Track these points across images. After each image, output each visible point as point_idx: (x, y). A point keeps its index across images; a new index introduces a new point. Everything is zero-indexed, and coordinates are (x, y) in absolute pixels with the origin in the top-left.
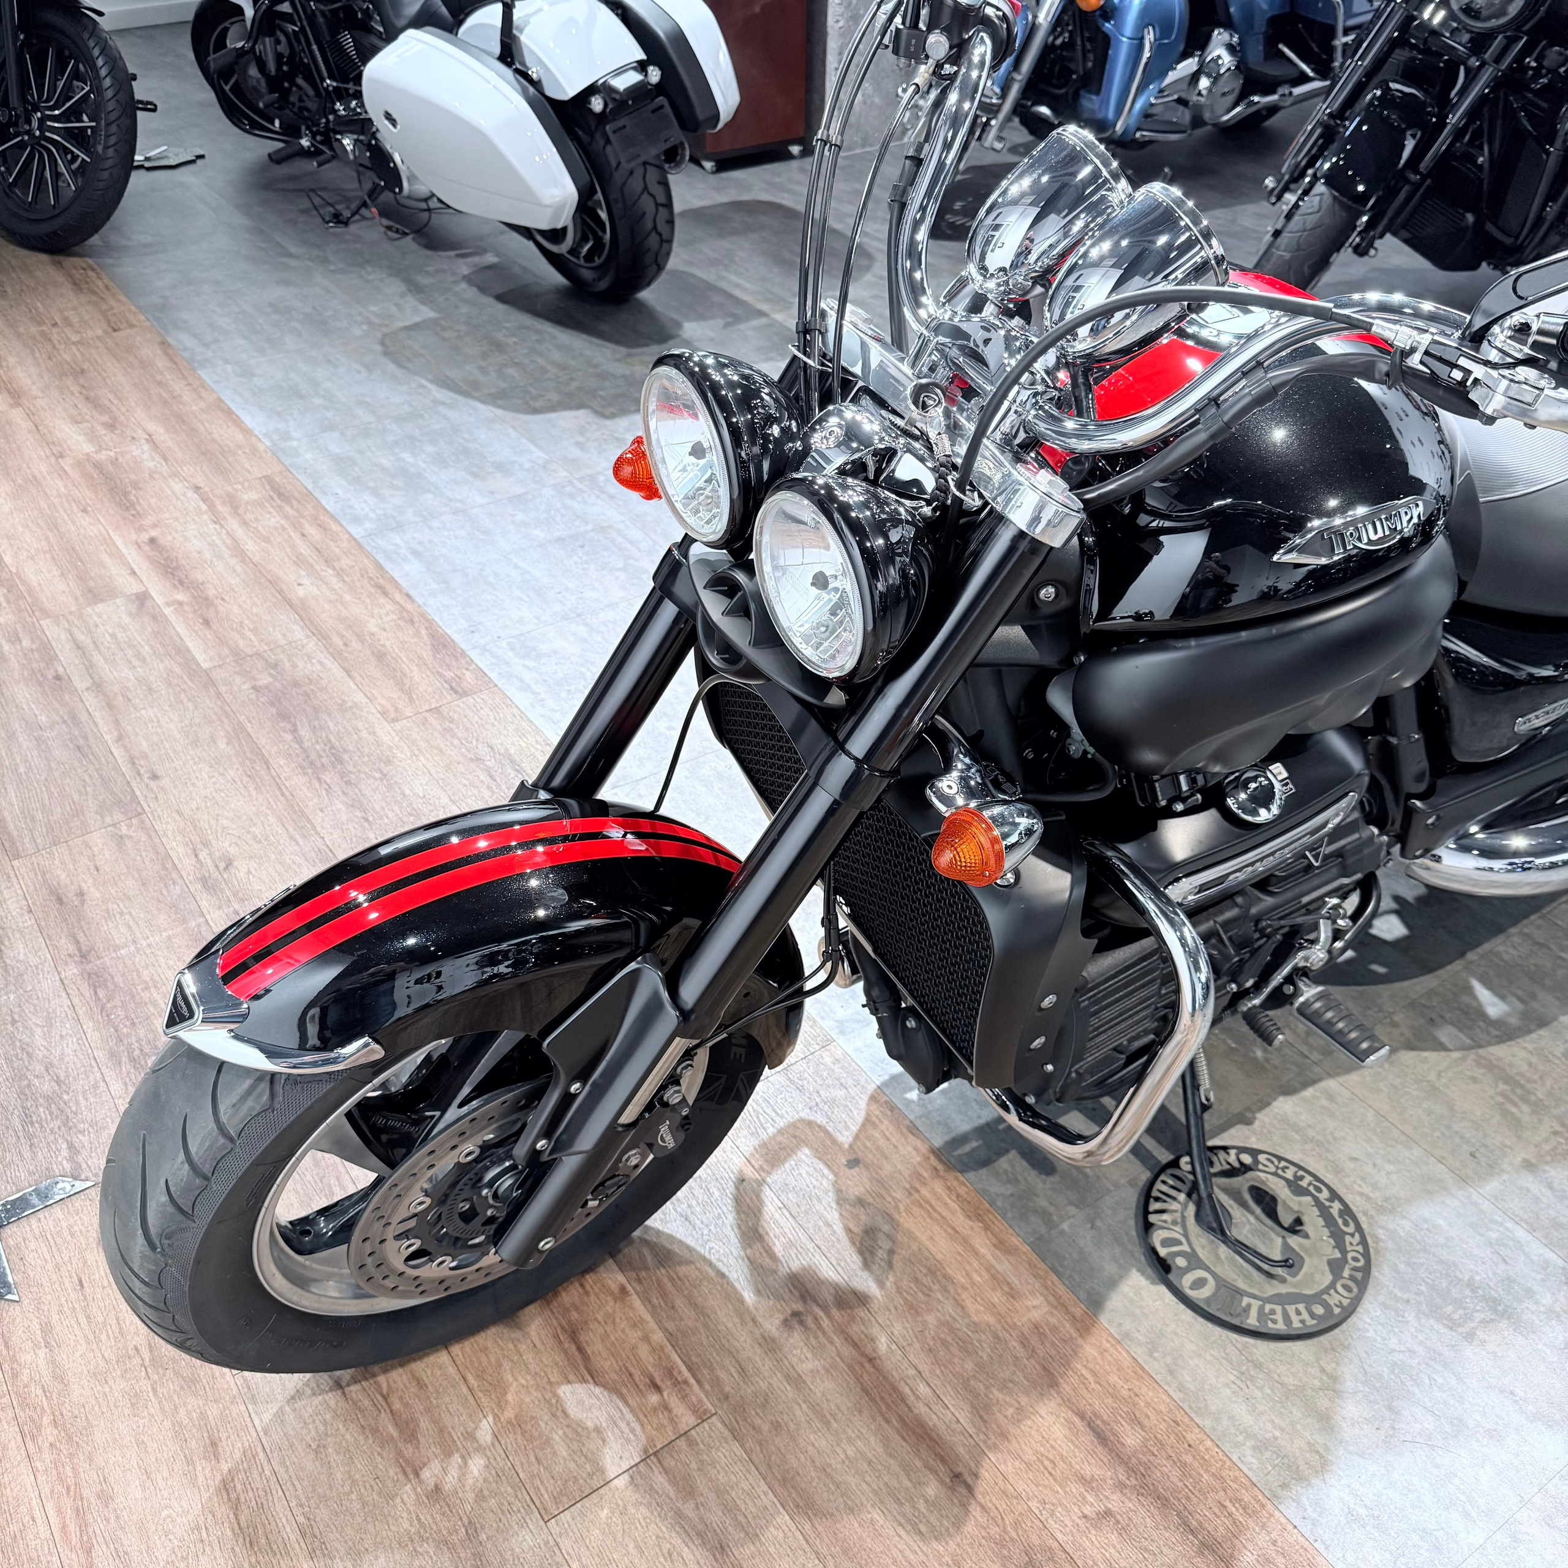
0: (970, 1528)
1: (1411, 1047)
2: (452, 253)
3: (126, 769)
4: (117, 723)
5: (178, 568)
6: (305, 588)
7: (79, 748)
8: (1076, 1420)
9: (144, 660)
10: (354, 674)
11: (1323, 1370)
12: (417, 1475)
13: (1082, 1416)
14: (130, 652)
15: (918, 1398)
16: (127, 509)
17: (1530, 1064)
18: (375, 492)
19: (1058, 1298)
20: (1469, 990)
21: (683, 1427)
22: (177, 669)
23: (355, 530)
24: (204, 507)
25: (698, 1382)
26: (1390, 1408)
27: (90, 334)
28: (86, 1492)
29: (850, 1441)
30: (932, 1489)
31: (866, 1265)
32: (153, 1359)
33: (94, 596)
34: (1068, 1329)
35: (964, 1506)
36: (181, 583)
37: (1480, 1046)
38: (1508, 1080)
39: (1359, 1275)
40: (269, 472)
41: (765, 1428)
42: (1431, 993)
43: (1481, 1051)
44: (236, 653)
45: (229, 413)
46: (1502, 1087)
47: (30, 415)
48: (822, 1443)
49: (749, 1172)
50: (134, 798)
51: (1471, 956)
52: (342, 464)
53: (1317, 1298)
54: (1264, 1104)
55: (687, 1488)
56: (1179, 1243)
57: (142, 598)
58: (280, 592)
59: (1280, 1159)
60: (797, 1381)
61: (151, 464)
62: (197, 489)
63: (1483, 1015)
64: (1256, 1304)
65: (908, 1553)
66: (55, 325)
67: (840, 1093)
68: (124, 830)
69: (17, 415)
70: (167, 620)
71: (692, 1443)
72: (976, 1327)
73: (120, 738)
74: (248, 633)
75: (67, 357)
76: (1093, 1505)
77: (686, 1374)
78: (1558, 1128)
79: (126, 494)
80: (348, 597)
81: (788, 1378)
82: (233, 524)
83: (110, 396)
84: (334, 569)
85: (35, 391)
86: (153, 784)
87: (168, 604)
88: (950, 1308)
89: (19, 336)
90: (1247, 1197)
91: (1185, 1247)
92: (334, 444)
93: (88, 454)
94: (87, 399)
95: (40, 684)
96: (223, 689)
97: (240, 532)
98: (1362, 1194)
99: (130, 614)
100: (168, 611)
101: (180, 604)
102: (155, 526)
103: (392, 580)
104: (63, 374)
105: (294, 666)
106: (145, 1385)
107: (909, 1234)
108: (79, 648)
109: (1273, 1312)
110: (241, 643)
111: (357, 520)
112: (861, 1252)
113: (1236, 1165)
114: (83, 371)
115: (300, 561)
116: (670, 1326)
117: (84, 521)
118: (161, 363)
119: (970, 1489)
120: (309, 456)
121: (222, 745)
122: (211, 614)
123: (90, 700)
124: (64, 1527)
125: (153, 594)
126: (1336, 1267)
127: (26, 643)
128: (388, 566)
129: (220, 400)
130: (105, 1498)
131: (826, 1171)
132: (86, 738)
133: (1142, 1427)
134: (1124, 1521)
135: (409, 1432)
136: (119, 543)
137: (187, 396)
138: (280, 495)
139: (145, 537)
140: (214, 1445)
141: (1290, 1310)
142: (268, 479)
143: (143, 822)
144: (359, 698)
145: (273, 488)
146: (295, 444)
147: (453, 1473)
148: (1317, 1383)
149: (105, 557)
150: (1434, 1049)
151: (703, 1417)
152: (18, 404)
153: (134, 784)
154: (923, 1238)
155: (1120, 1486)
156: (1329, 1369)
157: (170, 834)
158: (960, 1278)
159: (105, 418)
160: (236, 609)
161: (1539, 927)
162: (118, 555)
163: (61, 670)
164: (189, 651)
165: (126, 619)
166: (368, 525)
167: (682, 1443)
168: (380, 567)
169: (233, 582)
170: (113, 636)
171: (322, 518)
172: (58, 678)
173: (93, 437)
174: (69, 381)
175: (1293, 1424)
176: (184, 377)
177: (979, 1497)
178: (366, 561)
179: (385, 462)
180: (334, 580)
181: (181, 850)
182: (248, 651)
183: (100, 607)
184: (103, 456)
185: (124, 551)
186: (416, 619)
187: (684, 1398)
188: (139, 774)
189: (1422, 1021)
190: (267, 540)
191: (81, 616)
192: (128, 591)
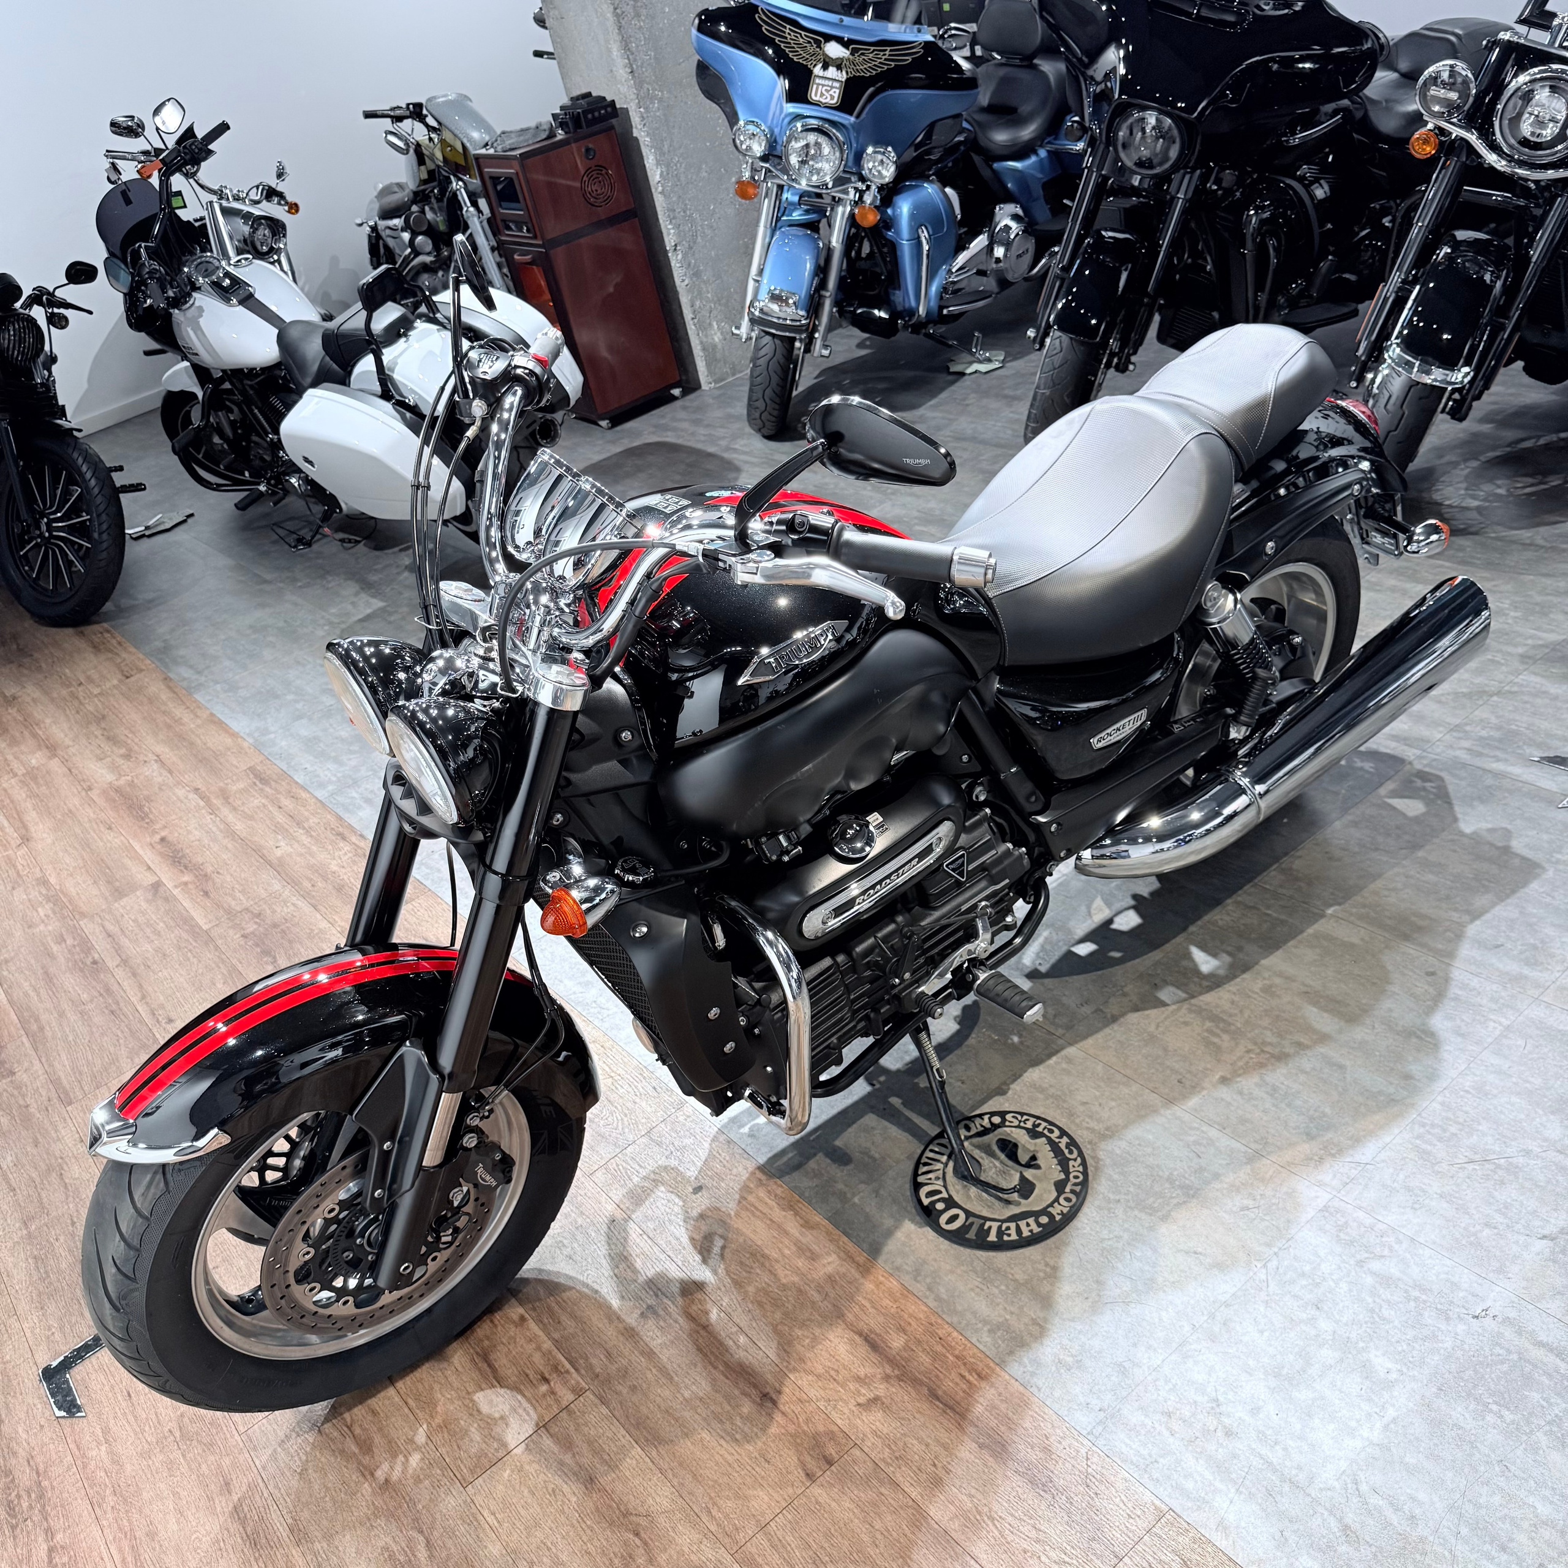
0: (773, 1430)
1: (1136, 1009)
2: (396, 549)
3: (149, 1020)
4: (141, 986)
5: (184, 856)
6: (281, 848)
7: (112, 1012)
8: (856, 1337)
9: (159, 934)
11: (1047, 1265)
12: (372, 1475)
13: (860, 1334)
14: (148, 931)
15: (738, 1347)
16: (143, 819)
17: (1233, 1002)
18: (337, 760)
19: (847, 1253)
20: (1188, 956)
21: (565, 1403)
22: (185, 935)
23: (321, 794)
24: (202, 803)
25: (577, 1370)
26: (1098, 1282)
27: (108, 685)
28: (138, 1534)
29: (686, 1387)
30: (747, 1407)
31: (705, 1261)
32: (182, 1436)
33: (119, 893)
34: (854, 1273)
35: (770, 1416)
36: (186, 867)
37: (1193, 997)
38: (1215, 1018)
39: (1078, 1189)
40: (252, 764)
41: (625, 1391)
42: (1157, 964)
43: (1193, 1001)
44: (230, 913)
45: (221, 725)
46: (1208, 1024)
47: (64, 762)
48: (667, 1393)
49: (619, 1215)
51: (1192, 928)
52: (310, 743)
53: (1044, 1212)
54: (1016, 1077)
55: (566, 1443)
56: (939, 1192)
57: (157, 886)
58: (263, 856)
59: (1022, 1114)
60: (649, 1354)
61: (160, 779)
62: (196, 790)
63: (1196, 971)
64: (995, 1225)
65: (726, 1455)
66: (81, 684)
67: (688, 1141)
69: (55, 765)
70: (176, 899)
71: (571, 1413)
72: (784, 1287)
73: (143, 997)
74: (238, 894)
75: (91, 708)
76: (867, 1394)
77: (568, 1366)
78: (1251, 1046)
79: (141, 807)
80: (314, 848)
81: (642, 1353)
82: (225, 811)
83: (126, 732)
84: (304, 829)
85: (68, 742)
86: (169, 1027)
87: (176, 887)
88: (766, 1278)
89: (52, 700)
90: (995, 1148)
91: (945, 1195)
92: (304, 729)
93: (110, 783)
94: (108, 738)
95: (82, 970)
96: (219, 942)
97: (231, 818)
98: (1088, 1128)
99: (148, 901)
100: (176, 892)
101: (186, 884)
102: (164, 827)
104: (89, 723)
105: (274, 912)
106: (177, 1454)
107: (738, 1232)
108: (110, 936)
109: (1008, 1228)
110: (233, 903)
112: (700, 1253)
113: (989, 1126)
114: (104, 717)
115: (278, 829)
116: (556, 1336)
117: (109, 836)
118: (165, 695)
119: (774, 1403)
120: (284, 743)
121: (219, 986)
122: (209, 887)
123: (120, 974)
124: (124, 1560)
125: (165, 881)
126: (1060, 1186)
127: (70, 942)
128: (346, 816)
129: (212, 715)
130: (152, 1535)
131: (677, 1200)
132: (118, 1003)
133: (904, 1331)
134: (887, 1401)
135: (366, 1447)
136: (137, 846)
137: (186, 717)
138: (262, 780)
139: (157, 838)
140: (227, 1484)
141: (1022, 1224)
142: (252, 769)
144: (324, 925)
145: (256, 776)
146: (272, 736)
147: (398, 1468)
148: (1042, 1274)
149: (127, 862)
150: (1155, 1007)
151: (579, 1392)
152: (55, 756)
153: (155, 1030)
154: (748, 1232)
155: (887, 1378)
156: (1052, 1263)
158: (774, 1254)
159: (123, 751)
160: (228, 878)
161: (1250, 894)
162: (137, 858)
163: (96, 956)
164: (193, 919)
165: (144, 905)
166: (330, 788)
167: (564, 1414)
168: (340, 818)
169: (225, 857)
170: (135, 921)
171: (295, 791)
172: (95, 962)
173: (114, 768)
174: (93, 728)
175: (1021, 1308)
176: (184, 703)
177: (781, 1407)
178: (329, 816)
179: (344, 734)
180: (304, 837)
182: (238, 909)
183: (125, 900)
184: (122, 782)
185: (141, 852)
187: (565, 1383)
189: (1147, 987)
190: (251, 818)
191: (110, 911)
192: (145, 884)
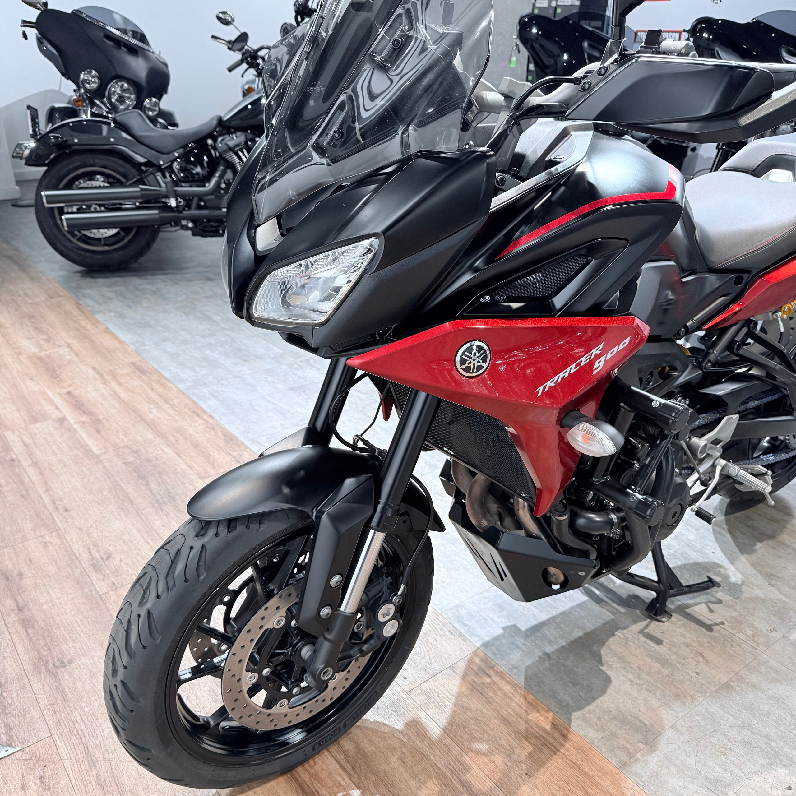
3: (50, 507)
4: (46, 483)
5: (83, 405)
6: (154, 414)
7: (23, 496)
9: (62, 451)
10: (182, 455)
14: (54, 447)
16: (55, 378)
18: (192, 369)
22: (81, 455)
23: (180, 386)
24: (97, 377)
27: (38, 300)
33: (35, 420)
36: (84, 412)
40: (133, 360)
44: (115, 447)
45: (112, 334)
47: (4, 336)
50: (54, 521)
52: (173, 356)
57: (62, 420)
58: (140, 416)
61: (69, 357)
62: (94, 368)
66: (20, 296)
68: (47, 538)
70: (75, 430)
73: (47, 490)
74: (121, 436)
75: (25, 309)
79: (55, 371)
80: (177, 418)
82: (113, 384)
83: (48, 327)
84: (169, 404)
85: (8, 325)
86: (65, 514)
87: (76, 423)
92: (169, 347)
93: (34, 353)
94: (36, 328)
96: (107, 464)
97: (117, 388)
99: (55, 428)
100: (76, 426)
101: (84, 423)
102: (70, 386)
103: (202, 409)
104: (23, 317)
105: (147, 452)
108: (25, 445)
110: (118, 441)
111: (182, 381)
114: (33, 316)
115: (151, 401)
117: (30, 383)
118: (76, 312)
120: (155, 353)
121: (106, 493)
122: (100, 427)
123: (31, 471)
125: (68, 418)
128: (200, 403)
129: (107, 328)
132: (27, 491)
136: (50, 394)
137: (89, 326)
138: (140, 371)
139: (64, 391)
142: (133, 364)
143: (59, 534)
144: (184, 467)
145: (136, 368)
146: (148, 348)
149: (42, 401)
153: (54, 514)
157: (74, 541)
159: (44, 337)
160: (115, 425)
162: (49, 400)
163: (14, 456)
164: (87, 445)
165: (52, 430)
166: (188, 384)
169: (112, 411)
170: (45, 439)
171: (163, 382)
172: (12, 460)
173: (38, 345)
174: (26, 321)
176: (88, 318)
178: (187, 400)
179: (197, 356)
180: (169, 410)
181: (81, 550)
182: (122, 445)
183: (38, 425)
184: (43, 354)
185: (53, 398)
186: (215, 427)
188: (57, 509)
190: (133, 392)
191: (27, 429)
192: (54, 417)
